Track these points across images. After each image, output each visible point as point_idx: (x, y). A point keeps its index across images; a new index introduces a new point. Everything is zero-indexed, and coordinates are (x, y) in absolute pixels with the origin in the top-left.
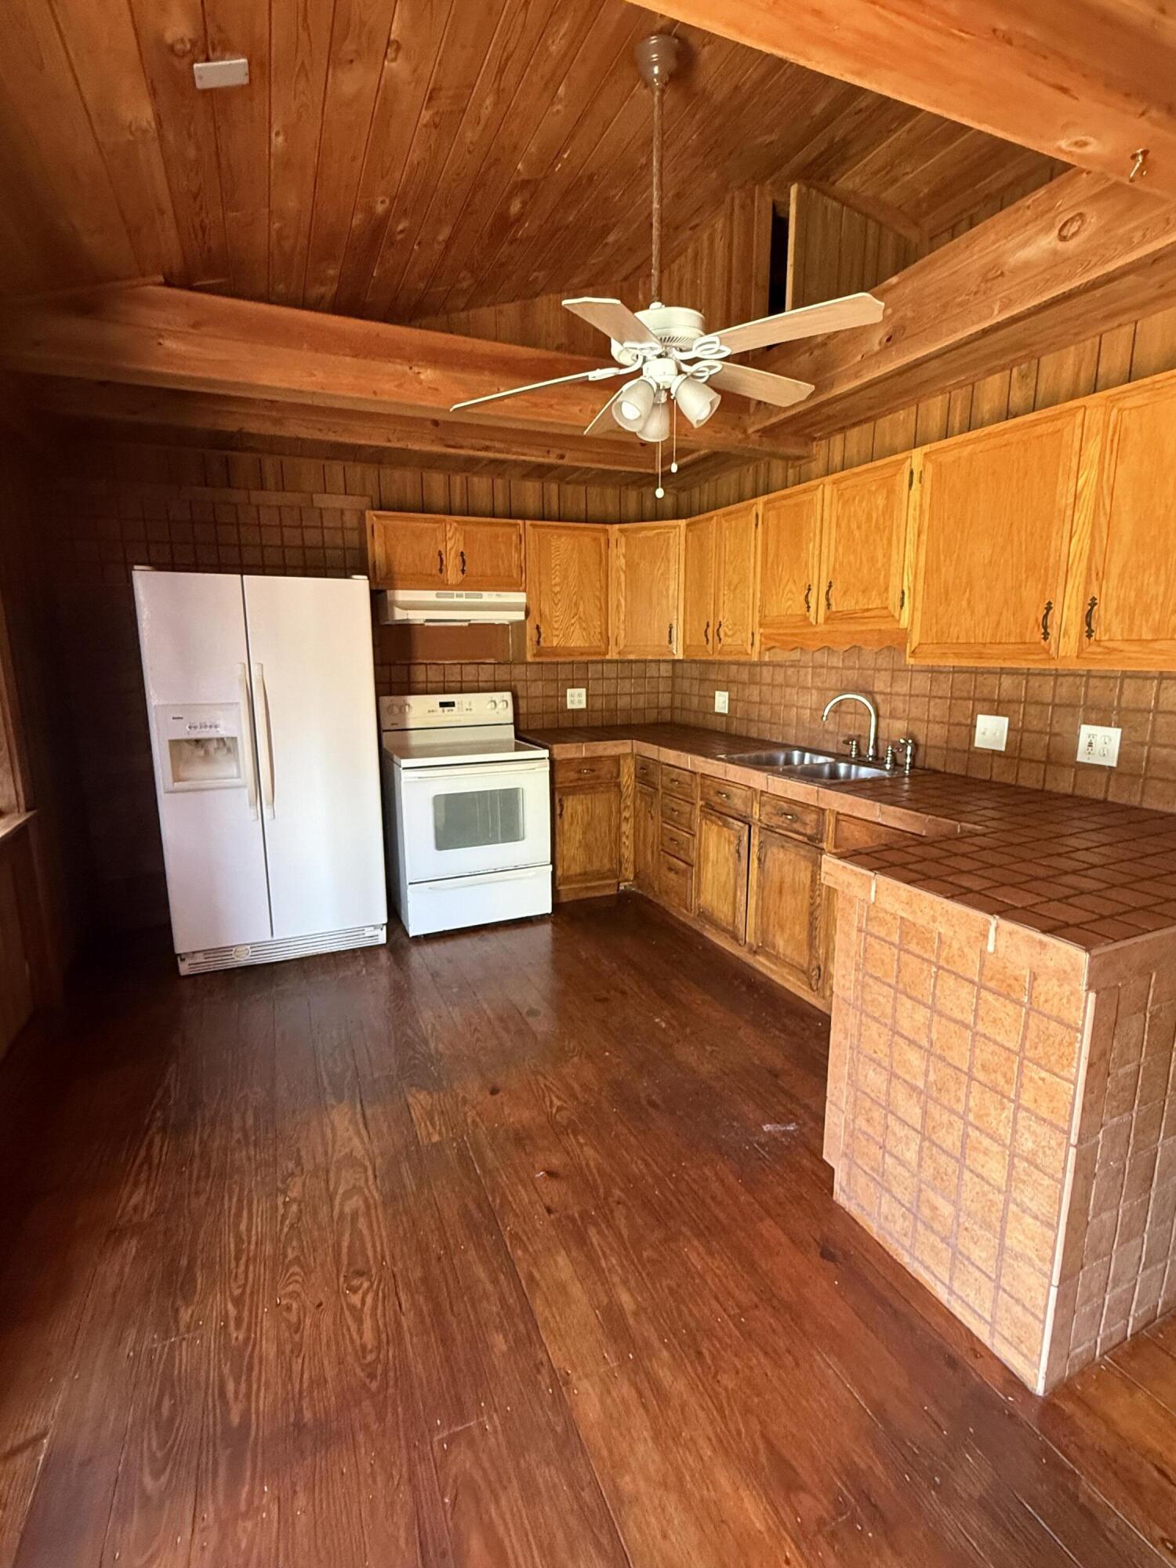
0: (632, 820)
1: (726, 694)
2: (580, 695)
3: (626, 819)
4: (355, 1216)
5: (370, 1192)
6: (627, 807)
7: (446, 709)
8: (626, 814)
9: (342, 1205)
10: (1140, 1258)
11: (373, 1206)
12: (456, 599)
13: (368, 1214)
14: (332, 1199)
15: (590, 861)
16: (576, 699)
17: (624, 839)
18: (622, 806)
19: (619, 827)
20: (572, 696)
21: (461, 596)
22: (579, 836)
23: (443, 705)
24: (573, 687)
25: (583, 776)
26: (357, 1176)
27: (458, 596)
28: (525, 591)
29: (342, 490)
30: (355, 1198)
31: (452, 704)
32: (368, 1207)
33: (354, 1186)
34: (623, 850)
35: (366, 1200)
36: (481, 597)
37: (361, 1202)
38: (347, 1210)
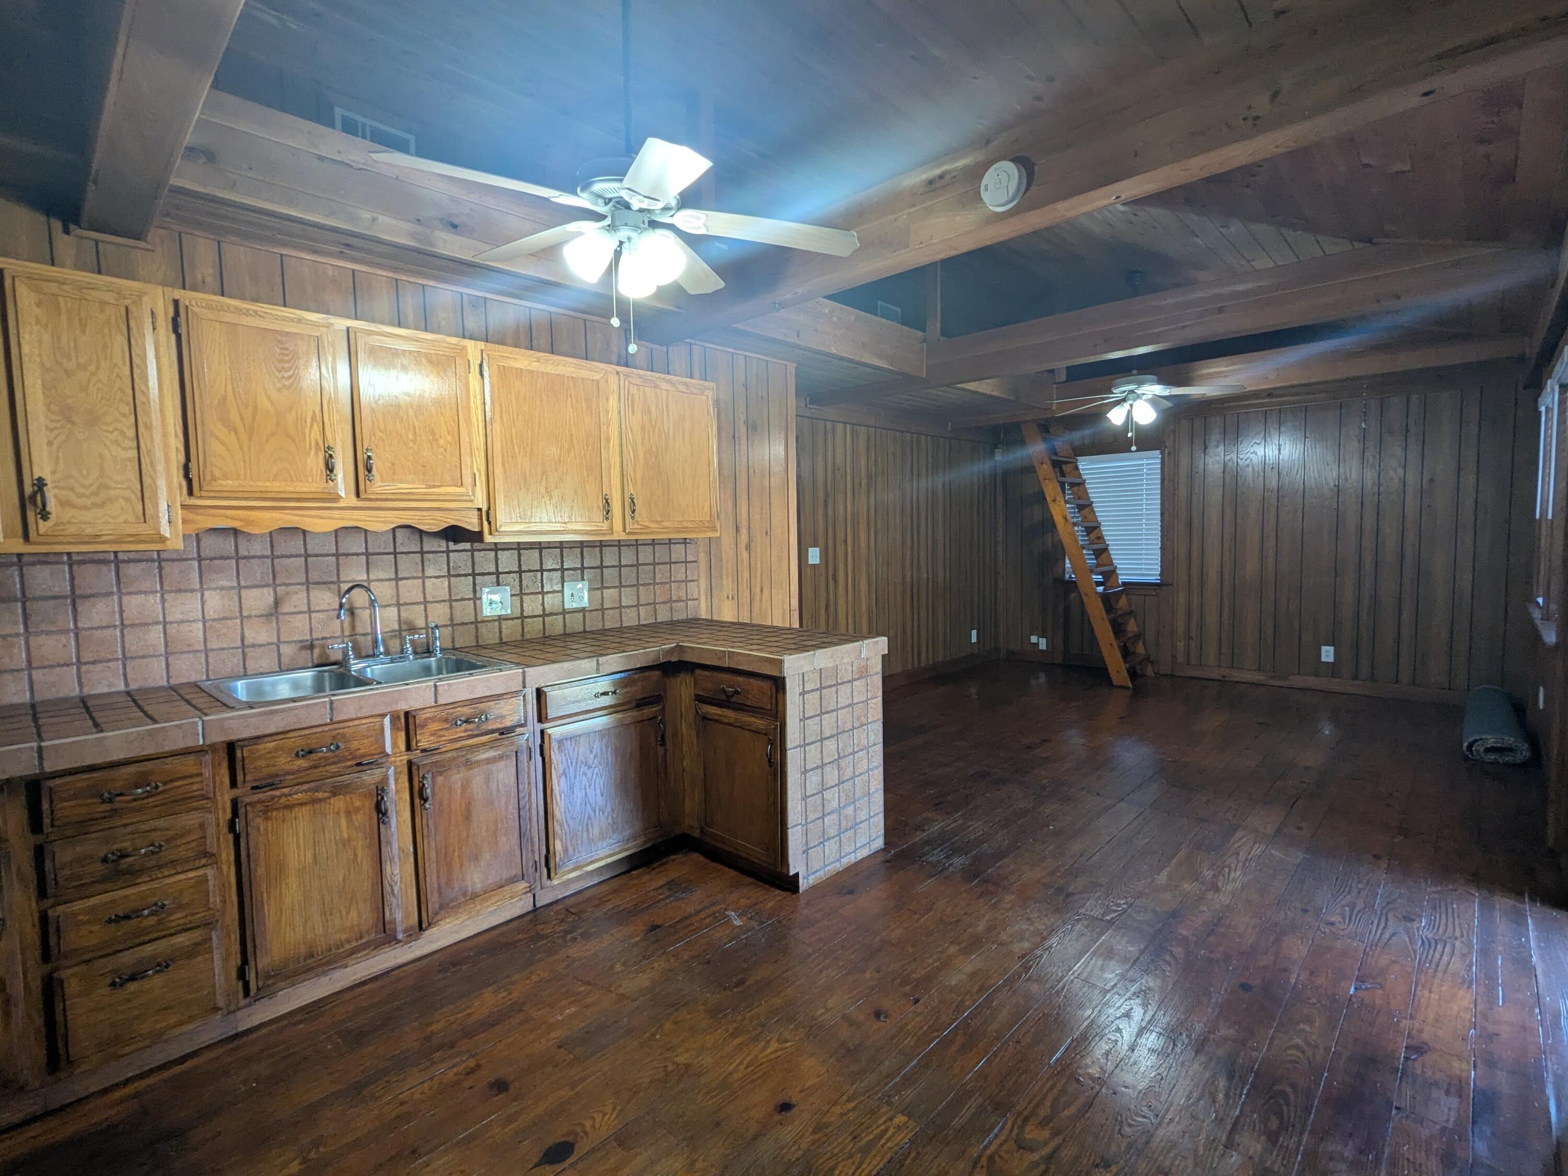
4: (1044, 1123)
5: (1011, 1131)
9: (1046, 1143)
11: (1022, 1116)
13: (1033, 1113)
14: (1049, 1158)
26: (1006, 1156)
30: (1029, 1136)
32: (1026, 1119)
33: (1020, 1148)
35: (1022, 1128)
37: (1028, 1129)
38: (1046, 1133)
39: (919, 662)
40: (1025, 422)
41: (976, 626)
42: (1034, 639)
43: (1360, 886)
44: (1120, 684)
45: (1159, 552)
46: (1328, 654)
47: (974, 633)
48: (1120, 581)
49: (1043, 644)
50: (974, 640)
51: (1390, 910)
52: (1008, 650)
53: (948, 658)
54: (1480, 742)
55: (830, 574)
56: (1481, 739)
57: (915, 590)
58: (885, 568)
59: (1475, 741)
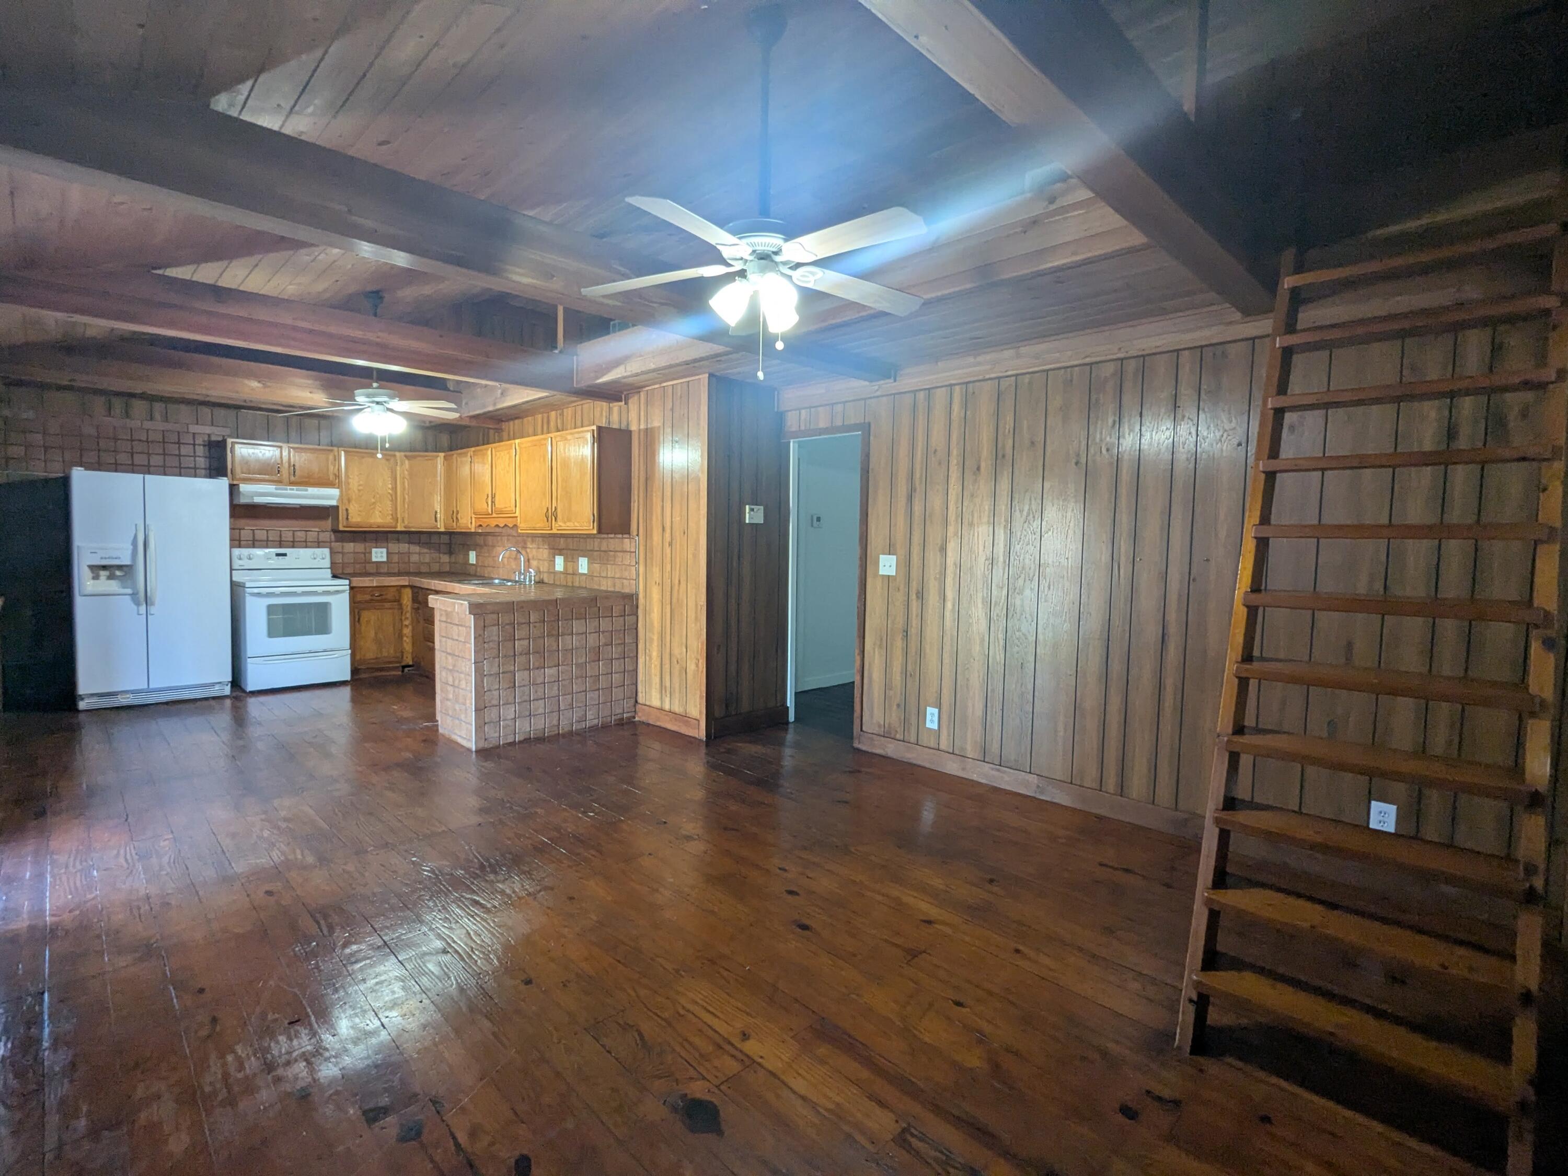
0: (410, 627)
1: (474, 552)
2: (382, 553)
3: (407, 626)
6: (406, 618)
7: (280, 557)
8: (407, 623)
10: (515, 711)
12: (289, 491)
15: (381, 652)
16: (379, 555)
17: (405, 638)
18: (403, 618)
19: (401, 630)
20: (376, 553)
21: (293, 490)
22: (372, 634)
23: (278, 555)
24: (376, 548)
25: (374, 598)
27: (290, 489)
28: (338, 488)
29: (210, 423)
31: (285, 555)
34: (405, 644)
36: (307, 490)
43: (164, 873)
51: (128, 868)
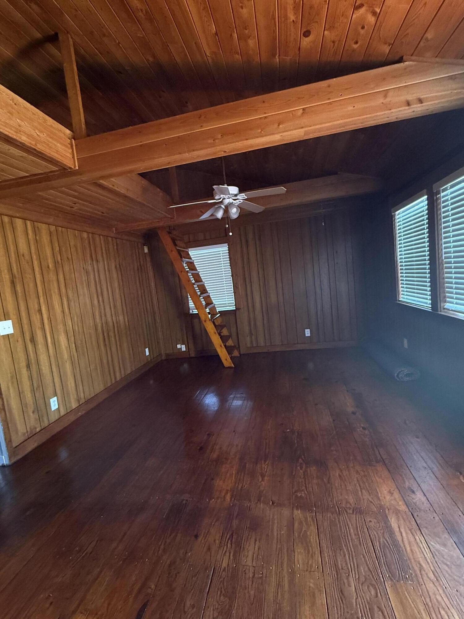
39: (115, 378)
40: (159, 228)
41: (147, 346)
42: (179, 346)
44: (228, 366)
45: (233, 294)
46: (308, 333)
47: (147, 350)
48: (217, 311)
49: (184, 348)
50: (147, 354)
52: (166, 354)
53: (134, 369)
54: (402, 372)
55: (28, 337)
56: (402, 371)
57: (105, 334)
58: (80, 324)
59: (400, 372)
